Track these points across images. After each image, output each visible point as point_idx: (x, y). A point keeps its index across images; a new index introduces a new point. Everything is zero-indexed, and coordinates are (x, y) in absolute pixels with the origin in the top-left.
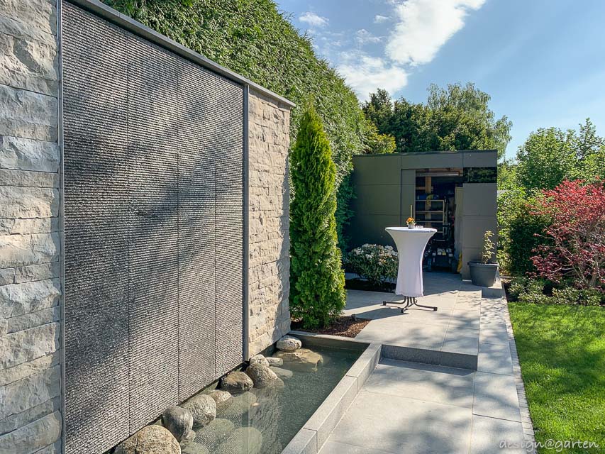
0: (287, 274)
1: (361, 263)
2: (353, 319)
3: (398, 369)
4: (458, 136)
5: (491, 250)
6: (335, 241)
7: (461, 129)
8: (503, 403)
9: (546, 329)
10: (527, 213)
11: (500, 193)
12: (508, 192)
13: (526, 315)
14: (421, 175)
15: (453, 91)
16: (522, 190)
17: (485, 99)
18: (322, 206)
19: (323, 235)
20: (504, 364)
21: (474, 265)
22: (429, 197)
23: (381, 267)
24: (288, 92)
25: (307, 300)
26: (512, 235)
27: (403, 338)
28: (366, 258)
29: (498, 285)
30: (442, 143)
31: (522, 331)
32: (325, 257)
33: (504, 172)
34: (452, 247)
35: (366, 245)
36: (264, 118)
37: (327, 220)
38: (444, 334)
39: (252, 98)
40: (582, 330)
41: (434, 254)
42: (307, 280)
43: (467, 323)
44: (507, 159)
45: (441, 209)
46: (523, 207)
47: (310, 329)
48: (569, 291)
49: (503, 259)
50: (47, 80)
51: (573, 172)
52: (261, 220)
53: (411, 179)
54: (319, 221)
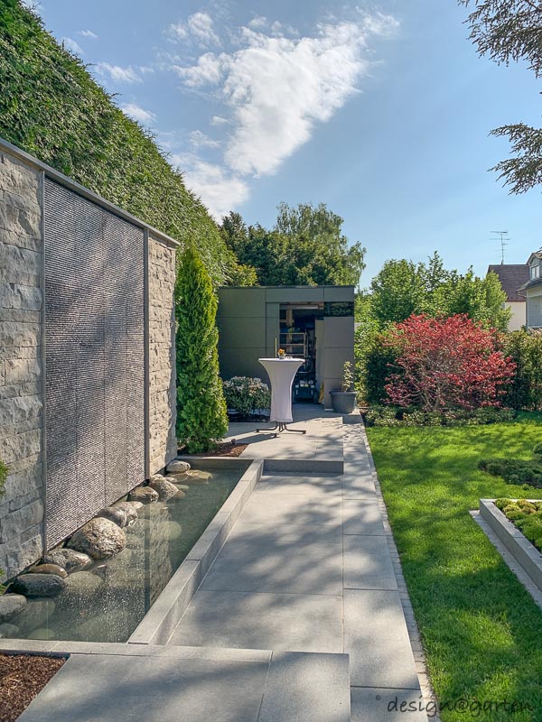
0: (175, 403)
1: (231, 395)
2: (233, 444)
3: (279, 477)
4: (315, 267)
5: (350, 379)
6: (217, 371)
7: (318, 260)
8: (365, 491)
9: (398, 445)
10: (381, 345)
11: (357, 326)
12: (364, 325)
13: (382, 436)
14: (284, 308)
15: (305, 211)
16: (376, 323)
17: (338, 222)
18: (205, 339)
19: (207, 365)
20: (364, 468)
21: (336, 393)
22: (290, 330)
23: (251, 398)
24: (168, 228)
25: (193, 426)
26: (368, 367)
27: (281, 454)
28: (236, 390)
29: (356, 412)
30: (300, 274)
31: (378, 448)
32: (208, 386)
33: (359, 302)
34: (313, 379)
35: (236, 378)
36: (158, 257)
37: (210, 352)
38: (315, 450)
39: (151, 241)
40: (426, 444)
41: (297, 386)
42: (193, 407)
43: (332, 441)
44: (362, 289)
45: (302, 341)
46: (377, 340)
47: (195, 453)
48: (417, 415)
49: (360, 391)
50: (36, 240)
51: (424, 305)
52: (156, 352)
53: (275, 311)
54: (203, 353)
